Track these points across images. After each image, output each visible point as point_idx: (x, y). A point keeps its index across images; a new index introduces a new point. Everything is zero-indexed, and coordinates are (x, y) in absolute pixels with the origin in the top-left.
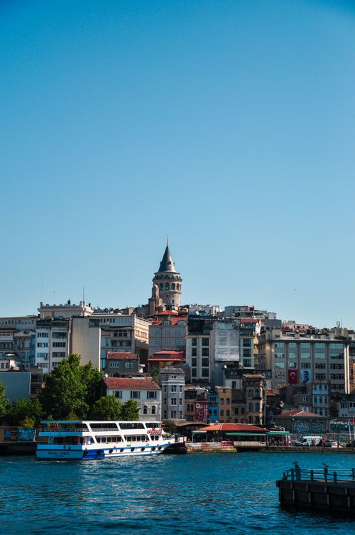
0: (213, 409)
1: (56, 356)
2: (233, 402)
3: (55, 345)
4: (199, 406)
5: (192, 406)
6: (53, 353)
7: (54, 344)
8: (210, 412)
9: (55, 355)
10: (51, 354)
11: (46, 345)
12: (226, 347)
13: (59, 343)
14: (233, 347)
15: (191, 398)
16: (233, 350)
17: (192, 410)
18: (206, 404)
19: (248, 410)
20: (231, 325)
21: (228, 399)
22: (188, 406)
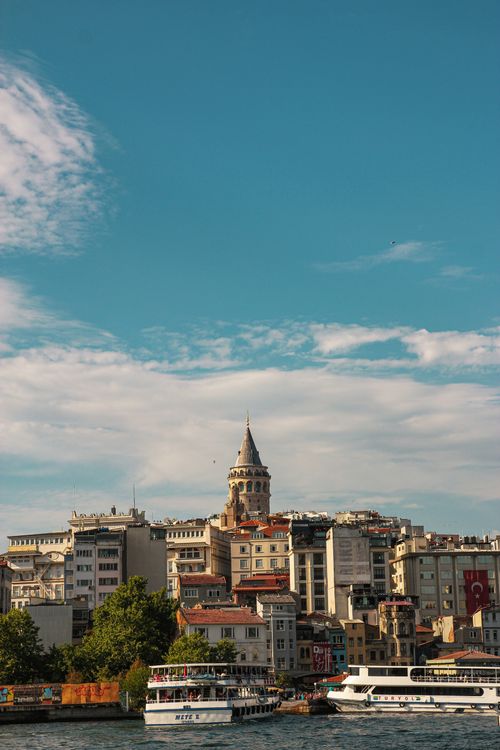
0: (338, 653)
1: (104, 584)
2: (367, 643)
3: (102, 567)
4: (318, 650)
5: (308, 650)
6: (100, 579)
7: (101, 565)
8: (334, 658)
9: (103, 582)
10: (97, 581)
11: (89, 568)
12: (351, 563)
13: (108, 565)
14: (361, 563)
15: (305, 638)
16: (360, 567)
17: (308, 656)
18: (328, 646)
19: (389, 654)
20: (357, 531)
21: (360, 639)
22: (302, 649)
